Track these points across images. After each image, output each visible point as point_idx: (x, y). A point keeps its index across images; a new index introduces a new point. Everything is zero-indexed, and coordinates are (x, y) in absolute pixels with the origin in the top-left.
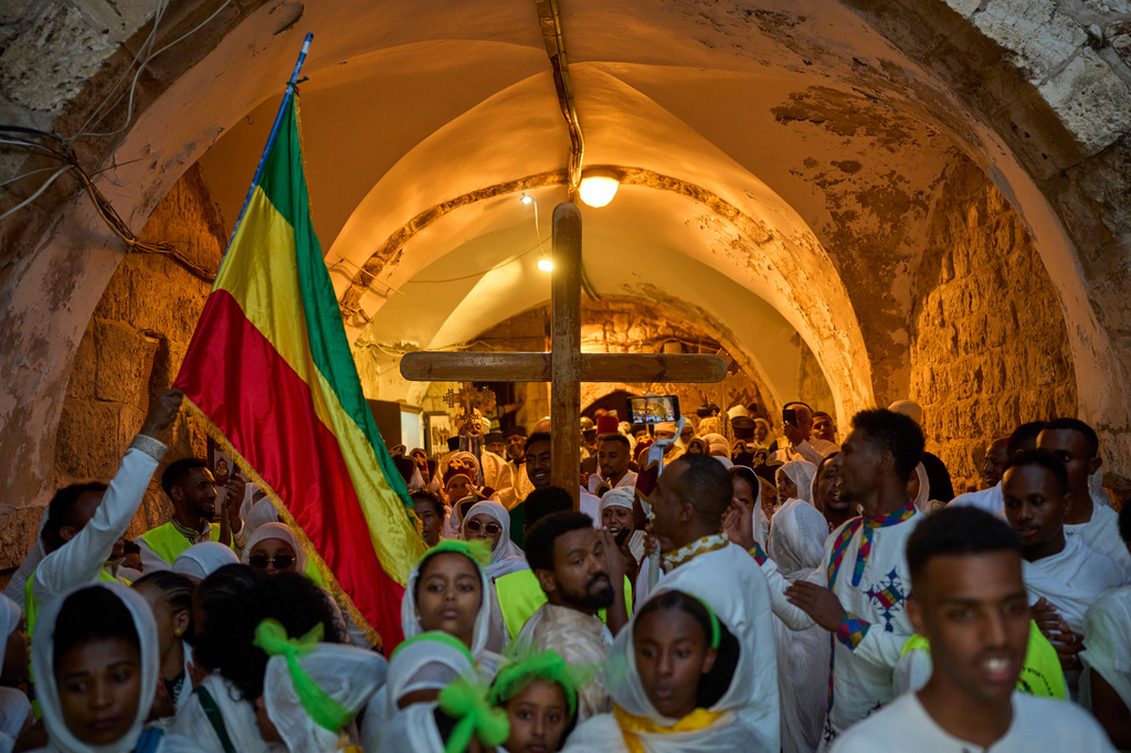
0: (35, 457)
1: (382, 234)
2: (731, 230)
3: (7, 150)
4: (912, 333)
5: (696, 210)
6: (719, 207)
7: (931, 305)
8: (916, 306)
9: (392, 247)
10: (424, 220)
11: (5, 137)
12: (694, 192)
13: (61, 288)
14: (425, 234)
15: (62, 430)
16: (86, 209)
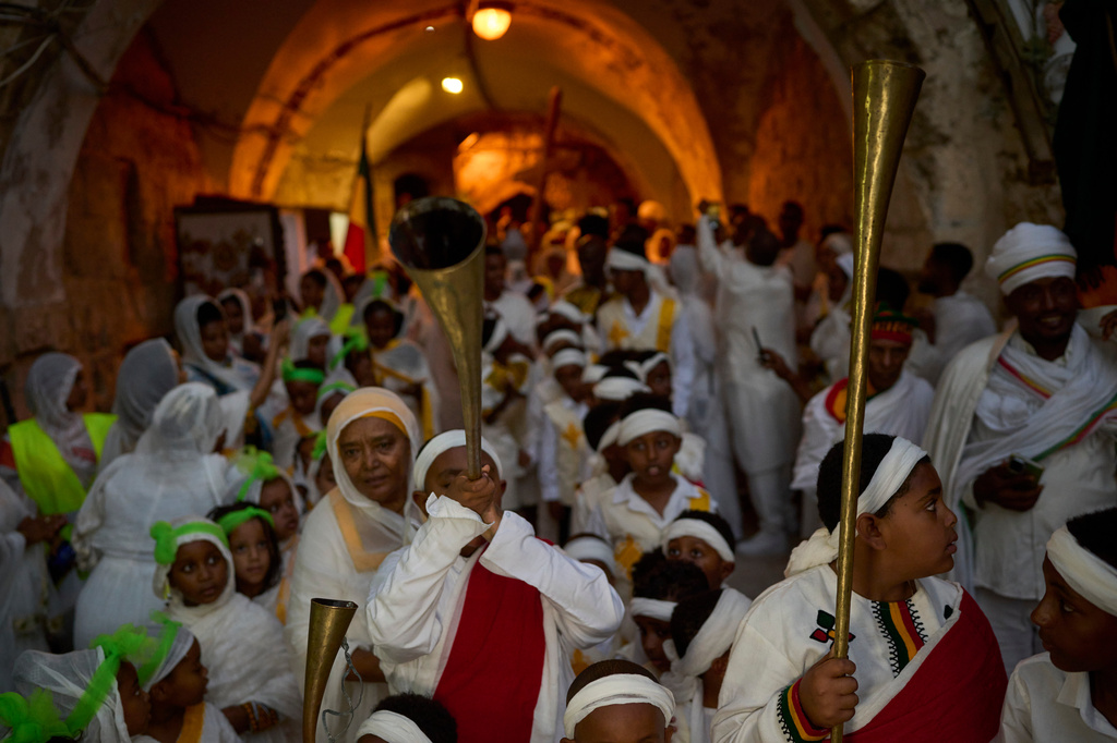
0: (50, 262)
1: (307, 65)
2: (606, 56)
3: (5, 23)
4: (753, 145)
5: (577, 38)
6: (596, 36)
7: (767, 122)
8: (757, 122)
9: (316, 76)
10: (342, 50)
11: (3, 13)
12: (575, 23)
13: (54, 130)
14: (343, 63)
15: (67, 242)
16: (69, 67)
